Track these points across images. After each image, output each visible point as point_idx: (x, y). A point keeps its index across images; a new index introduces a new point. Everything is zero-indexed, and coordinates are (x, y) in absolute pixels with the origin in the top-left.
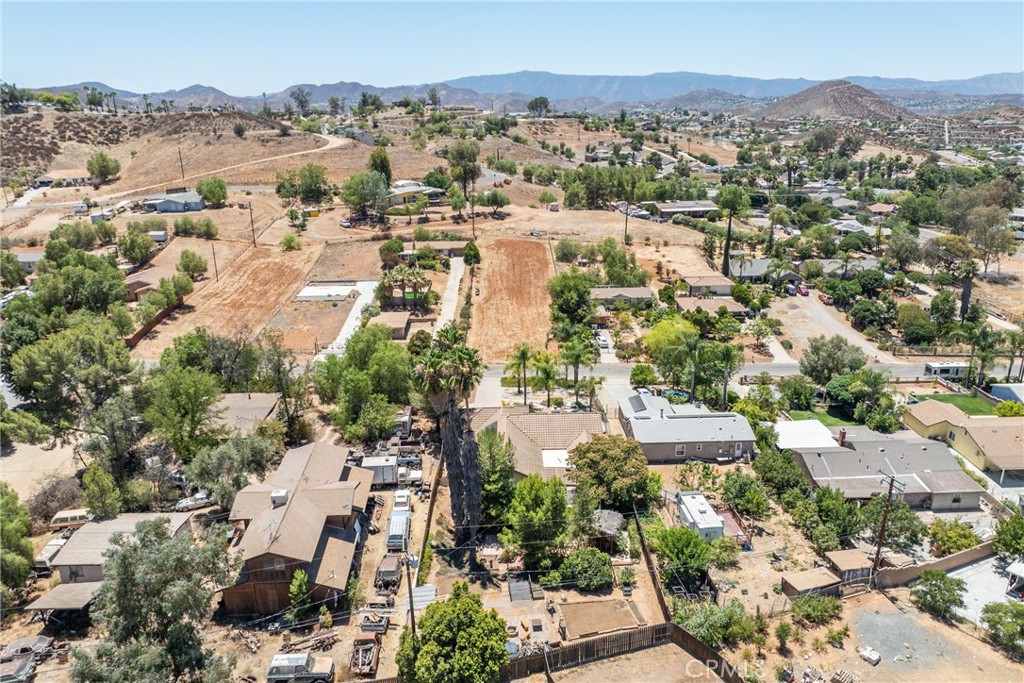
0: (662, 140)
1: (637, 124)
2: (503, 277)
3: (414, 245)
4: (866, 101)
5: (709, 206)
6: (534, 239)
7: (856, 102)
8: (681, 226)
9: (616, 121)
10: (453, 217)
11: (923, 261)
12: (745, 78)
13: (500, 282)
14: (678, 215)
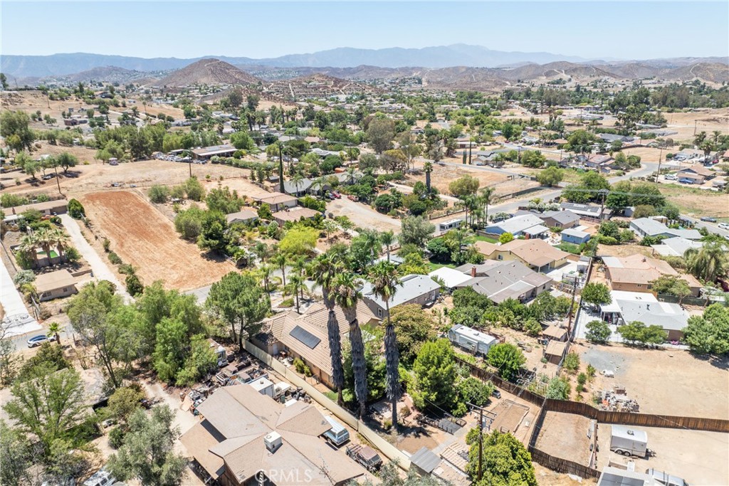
0: (120, 104)
1: (95, 93)
2: (118, 224)
3: (14, 211)
4: (231, 72)
5: (230, 148)
6: (117, 189)
7: (226, 73)
8: (219, 165)
9: (76, 92)
10: (28, 181)
11: (381, 167)
12: (132, 58)
13: (118, 228)
14: (214, 157)
